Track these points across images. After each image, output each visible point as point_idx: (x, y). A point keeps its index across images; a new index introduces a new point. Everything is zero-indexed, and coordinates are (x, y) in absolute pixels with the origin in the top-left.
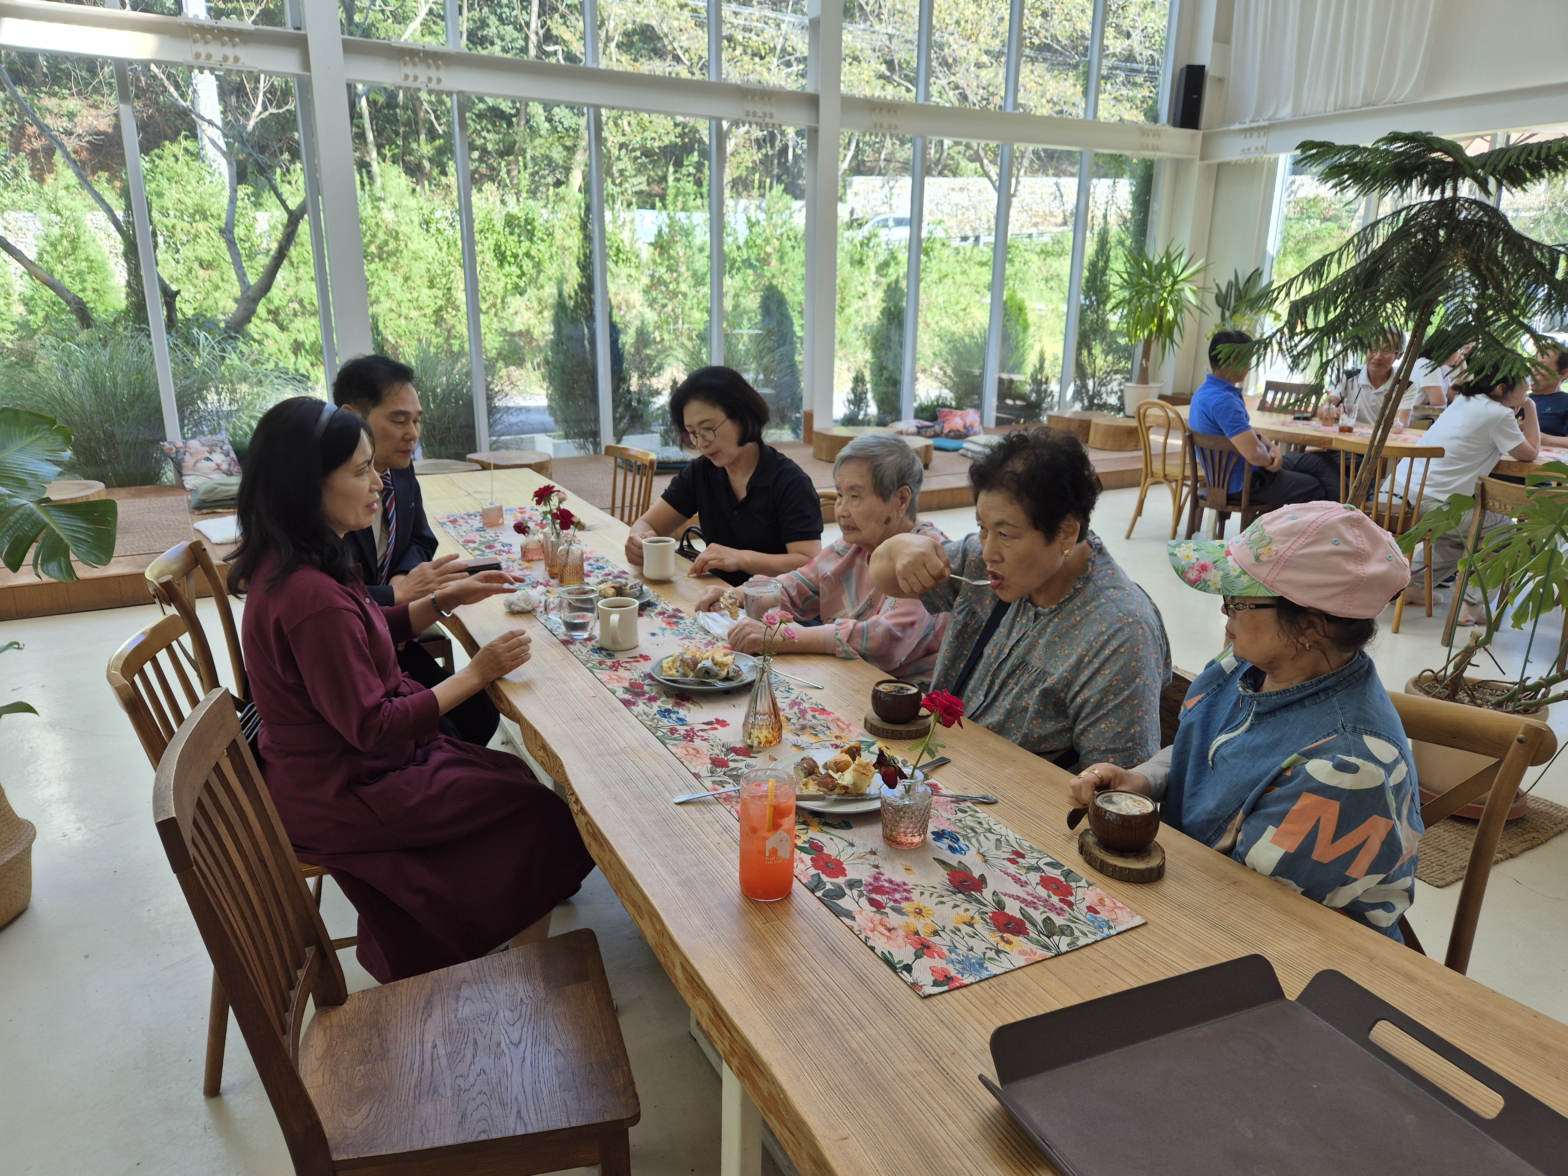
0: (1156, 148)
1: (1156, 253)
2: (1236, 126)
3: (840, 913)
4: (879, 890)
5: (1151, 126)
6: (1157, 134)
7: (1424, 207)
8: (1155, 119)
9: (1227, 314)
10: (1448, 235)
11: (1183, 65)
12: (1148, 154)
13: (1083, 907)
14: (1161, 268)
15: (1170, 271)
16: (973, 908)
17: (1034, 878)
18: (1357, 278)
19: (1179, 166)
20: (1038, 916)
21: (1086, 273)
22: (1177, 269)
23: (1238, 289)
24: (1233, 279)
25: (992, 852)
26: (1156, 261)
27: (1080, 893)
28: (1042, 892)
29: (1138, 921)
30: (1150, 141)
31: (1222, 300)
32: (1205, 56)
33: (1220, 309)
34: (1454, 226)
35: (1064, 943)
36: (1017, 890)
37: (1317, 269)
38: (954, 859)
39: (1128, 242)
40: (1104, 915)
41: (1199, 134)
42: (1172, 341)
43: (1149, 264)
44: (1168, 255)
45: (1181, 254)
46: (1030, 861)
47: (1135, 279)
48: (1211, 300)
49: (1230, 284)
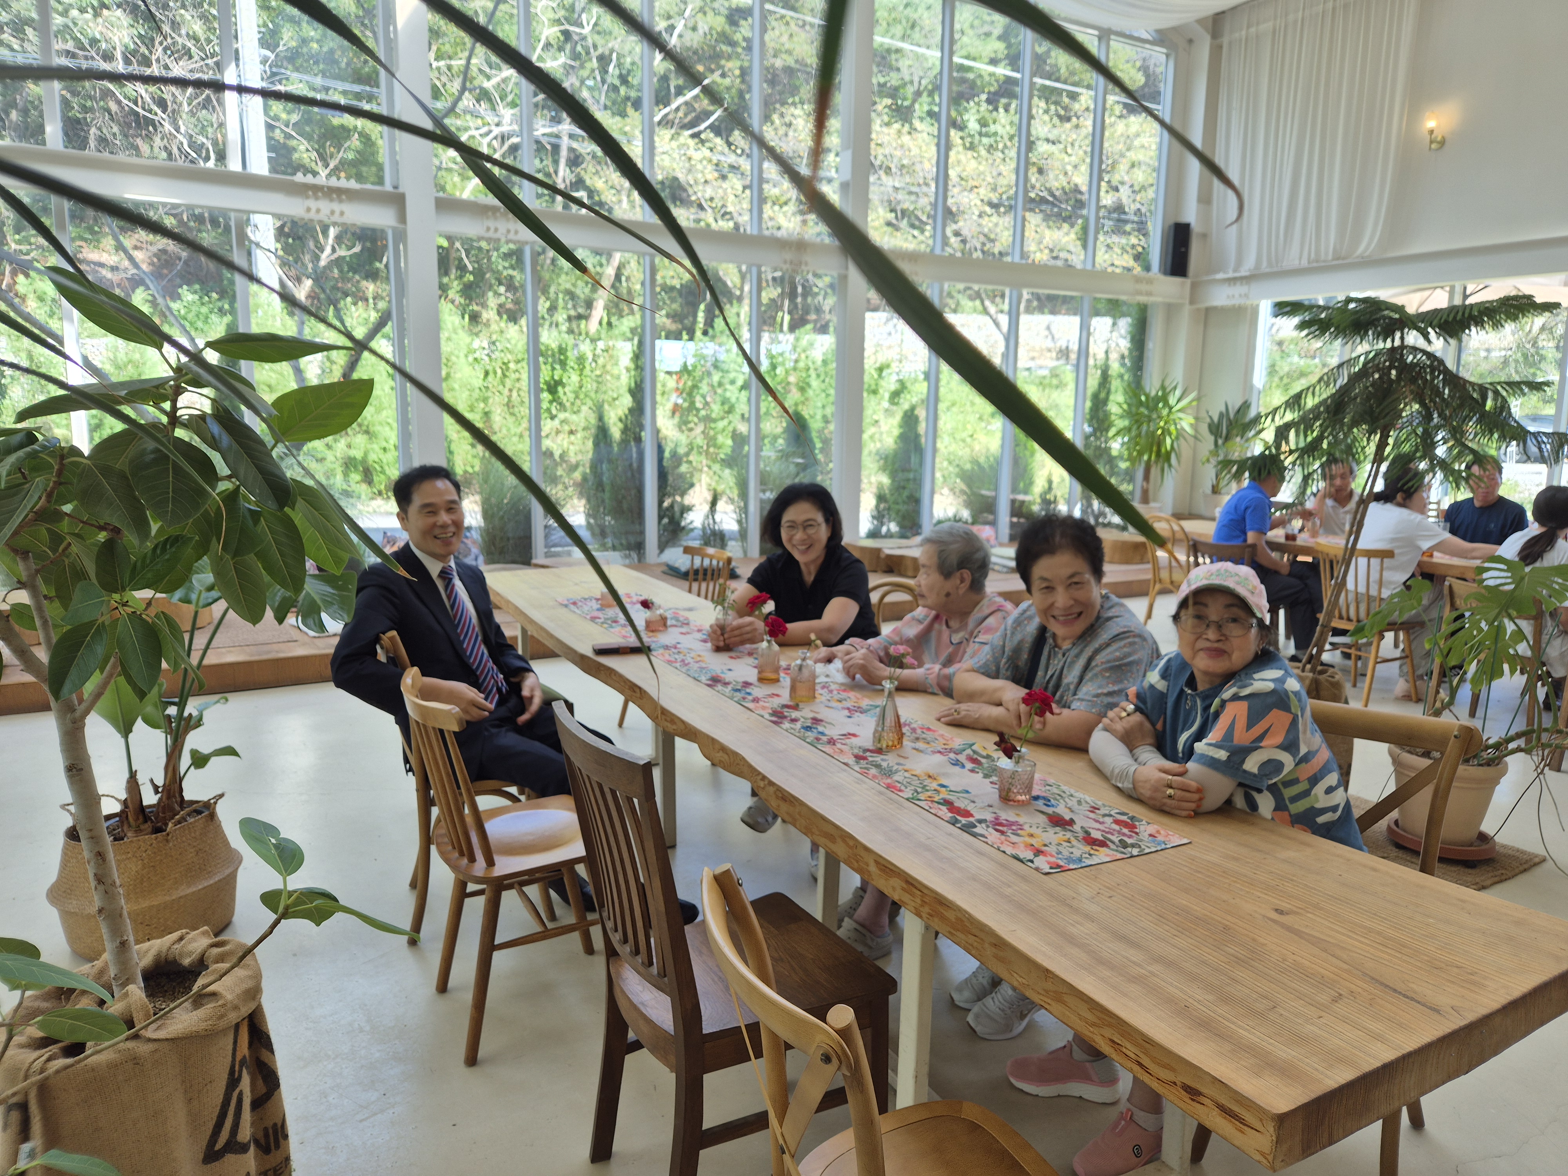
0: (1149, 294)
1: (1152, 386)
2: (1220, 276)
3: (975, 835)
4: (1001, 824)
5: (1144, 274)
6: (1150, 281)
7: (1378, 353)
8: (1147, 268)
9: (1220, 442)
10: (1399, 375)
11: (1171, 221)
12: (1142, 299)
13: (1146, 834)
14: (1157, 399)
15: (1166, 403)
16: (1069, 835)
17: (1109, 820)
18: (1327, 409)
19: (1171, 310)
20: (1115, 838)
21: (1088, 404)
22: (1172, 401)
23: (1229, 419)
24: (1223, 410)
25: (1076, 807)
26: (1153, 393)
27: (1142, 828)
28: (1117, 827)
29: (1185, 841)
30: (1144, 287)
31: (1215, 429)
32: (1190, 215)
33: (1212, 438)
34: (1404, 369)
35: (1135, 852)
36: (1097, 826)
37: (1295, 401)
38: (1050, 810)
39: (1126, 377)
40: (1160, 838)
41: (1187, 282)
42: (1170, 466)
43: (1147, 396)
44: (1163, 388)
45: (1175, 388)
46: (1103, 811)
47: (1134, 409)
48: (1204, 429)
49: (1221, 415)
